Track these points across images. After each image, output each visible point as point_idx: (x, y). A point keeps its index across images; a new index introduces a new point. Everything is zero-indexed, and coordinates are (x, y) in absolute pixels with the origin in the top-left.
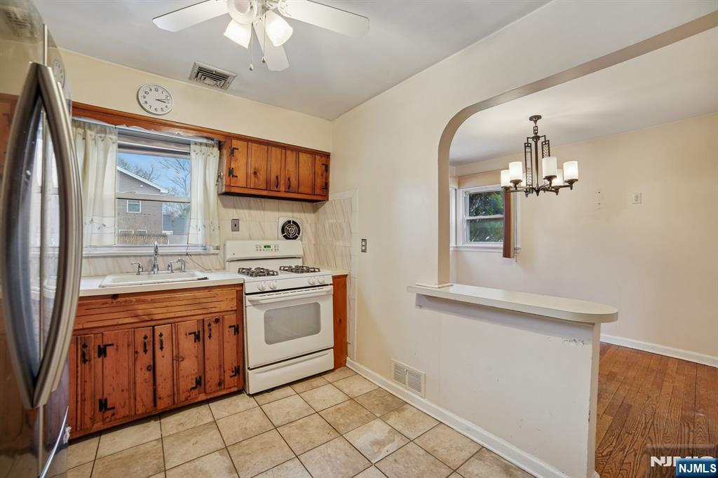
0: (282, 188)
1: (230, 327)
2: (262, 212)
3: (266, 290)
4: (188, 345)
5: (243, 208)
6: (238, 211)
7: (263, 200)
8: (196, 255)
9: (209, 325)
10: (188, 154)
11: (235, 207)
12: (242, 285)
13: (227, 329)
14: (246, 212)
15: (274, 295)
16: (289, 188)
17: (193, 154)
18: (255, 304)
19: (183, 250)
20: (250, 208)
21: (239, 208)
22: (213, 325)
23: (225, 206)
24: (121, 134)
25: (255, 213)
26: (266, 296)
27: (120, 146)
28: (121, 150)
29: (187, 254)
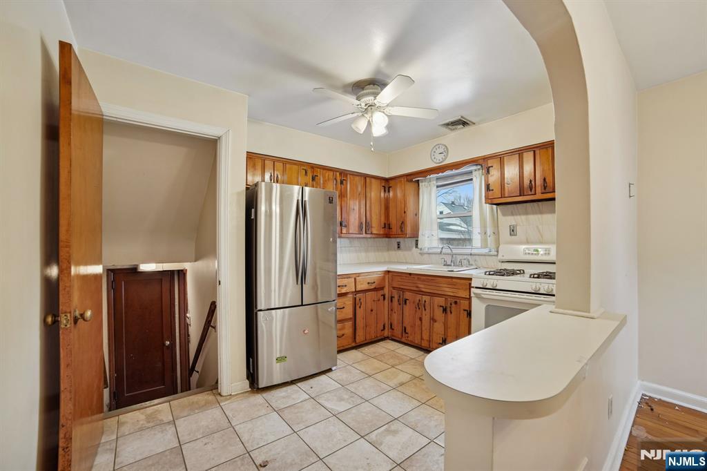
0: (539, 190)
1: (464, 310)
2: (540, 216)
3: (487, 287)
4: (439, 313)
5: (520, 214)
6: (516, 217)
7: (540, 203)
8: (479, 255)
9: (451, 304)
10: (471, 179)
11: (512, 214)
12: (471, 279)
13: (462, 311)
14: (523, 217)
15: (495, 293)
16: (545, 189)
17: (474, 179)
18: (478, 296)
19: (468, 251)
20: (526, 213)
21: (516, 215)
22: (453, 305)
23: (504, 215)
24: (438, 179)
25: (532, 217)
26: (488, 292)
27: (437, 187)
28: (439, 189)
29: (471, 255)
